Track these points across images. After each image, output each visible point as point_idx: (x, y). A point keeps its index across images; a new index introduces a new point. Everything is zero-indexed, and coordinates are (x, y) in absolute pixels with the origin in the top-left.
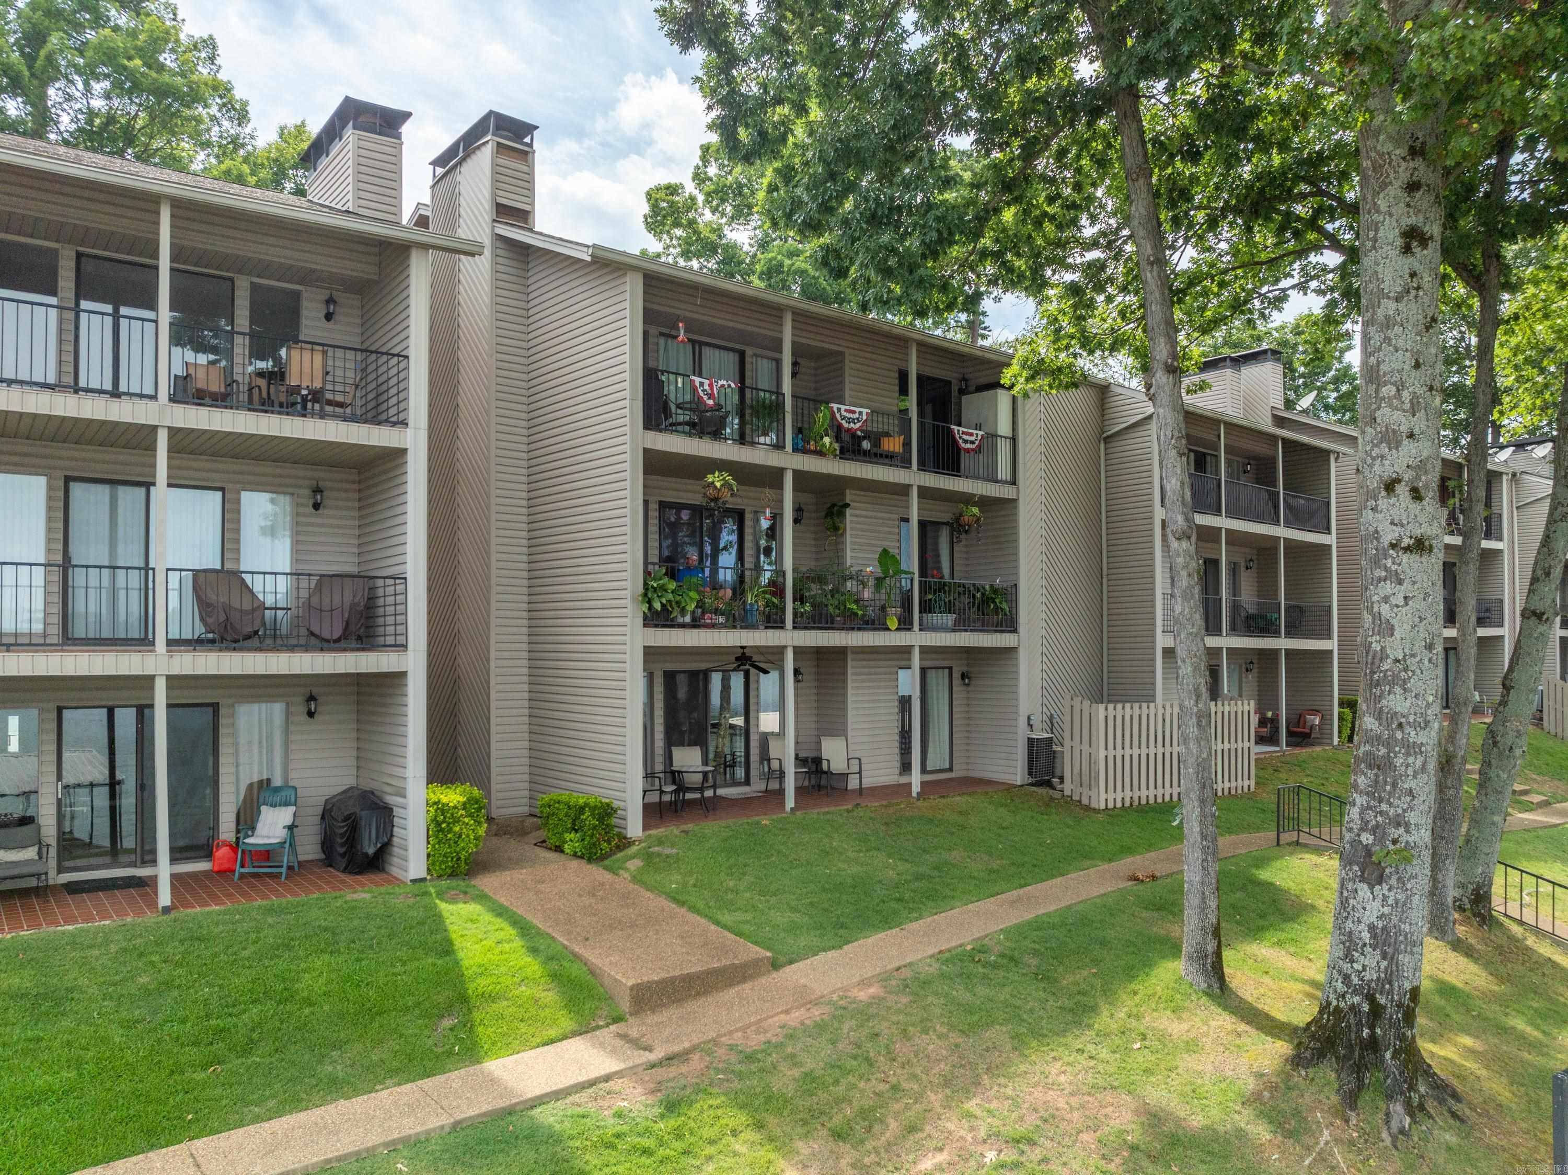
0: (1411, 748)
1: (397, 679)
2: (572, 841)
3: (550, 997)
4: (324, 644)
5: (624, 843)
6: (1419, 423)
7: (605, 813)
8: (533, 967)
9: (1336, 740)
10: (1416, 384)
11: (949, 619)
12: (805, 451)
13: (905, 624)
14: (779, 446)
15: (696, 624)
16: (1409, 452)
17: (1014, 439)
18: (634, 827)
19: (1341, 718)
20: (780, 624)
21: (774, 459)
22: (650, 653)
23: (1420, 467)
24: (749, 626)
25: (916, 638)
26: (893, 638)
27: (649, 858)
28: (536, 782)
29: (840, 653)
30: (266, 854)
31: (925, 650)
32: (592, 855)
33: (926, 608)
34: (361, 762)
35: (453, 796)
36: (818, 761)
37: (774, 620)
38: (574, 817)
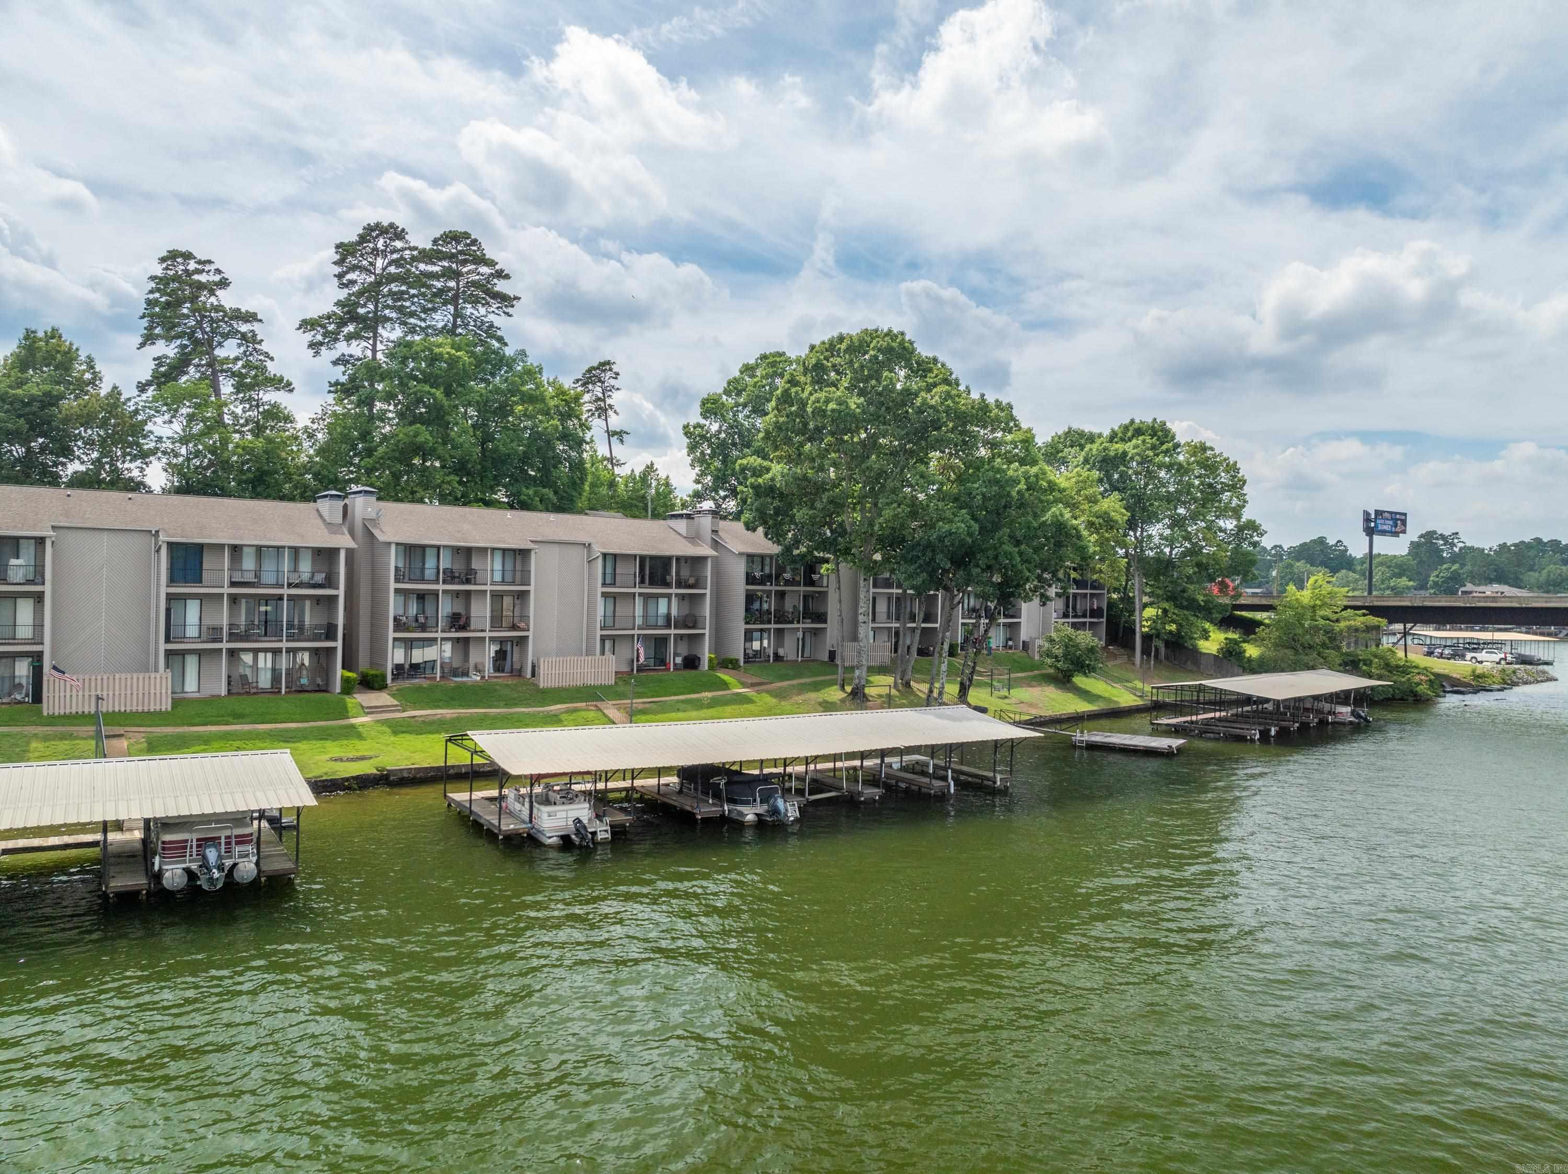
1: (703, 635)
2: (730, 666)
3: (737, 684)
4: (685, 628)
5: (739, 667)
7: (737, 660)
8: (734, 680)
11: (810, 621)
12: (778, 585)
13: (798, 622)
14: (772, 585)
15: (754, 623)
20: (771, 623)
21: (770, 588)
22: (745, 629)
25: (801, 626)
26: (795, 626)
28: (726, 654)
29: (784, 629)
30: (676, 665)
31: (801, 628)
32: (733, 669)
33: (804, 618)
34: (694, 649)
35: (713, 656)
36: (777, 654)
37: (769, 622)
38: (731, 661)
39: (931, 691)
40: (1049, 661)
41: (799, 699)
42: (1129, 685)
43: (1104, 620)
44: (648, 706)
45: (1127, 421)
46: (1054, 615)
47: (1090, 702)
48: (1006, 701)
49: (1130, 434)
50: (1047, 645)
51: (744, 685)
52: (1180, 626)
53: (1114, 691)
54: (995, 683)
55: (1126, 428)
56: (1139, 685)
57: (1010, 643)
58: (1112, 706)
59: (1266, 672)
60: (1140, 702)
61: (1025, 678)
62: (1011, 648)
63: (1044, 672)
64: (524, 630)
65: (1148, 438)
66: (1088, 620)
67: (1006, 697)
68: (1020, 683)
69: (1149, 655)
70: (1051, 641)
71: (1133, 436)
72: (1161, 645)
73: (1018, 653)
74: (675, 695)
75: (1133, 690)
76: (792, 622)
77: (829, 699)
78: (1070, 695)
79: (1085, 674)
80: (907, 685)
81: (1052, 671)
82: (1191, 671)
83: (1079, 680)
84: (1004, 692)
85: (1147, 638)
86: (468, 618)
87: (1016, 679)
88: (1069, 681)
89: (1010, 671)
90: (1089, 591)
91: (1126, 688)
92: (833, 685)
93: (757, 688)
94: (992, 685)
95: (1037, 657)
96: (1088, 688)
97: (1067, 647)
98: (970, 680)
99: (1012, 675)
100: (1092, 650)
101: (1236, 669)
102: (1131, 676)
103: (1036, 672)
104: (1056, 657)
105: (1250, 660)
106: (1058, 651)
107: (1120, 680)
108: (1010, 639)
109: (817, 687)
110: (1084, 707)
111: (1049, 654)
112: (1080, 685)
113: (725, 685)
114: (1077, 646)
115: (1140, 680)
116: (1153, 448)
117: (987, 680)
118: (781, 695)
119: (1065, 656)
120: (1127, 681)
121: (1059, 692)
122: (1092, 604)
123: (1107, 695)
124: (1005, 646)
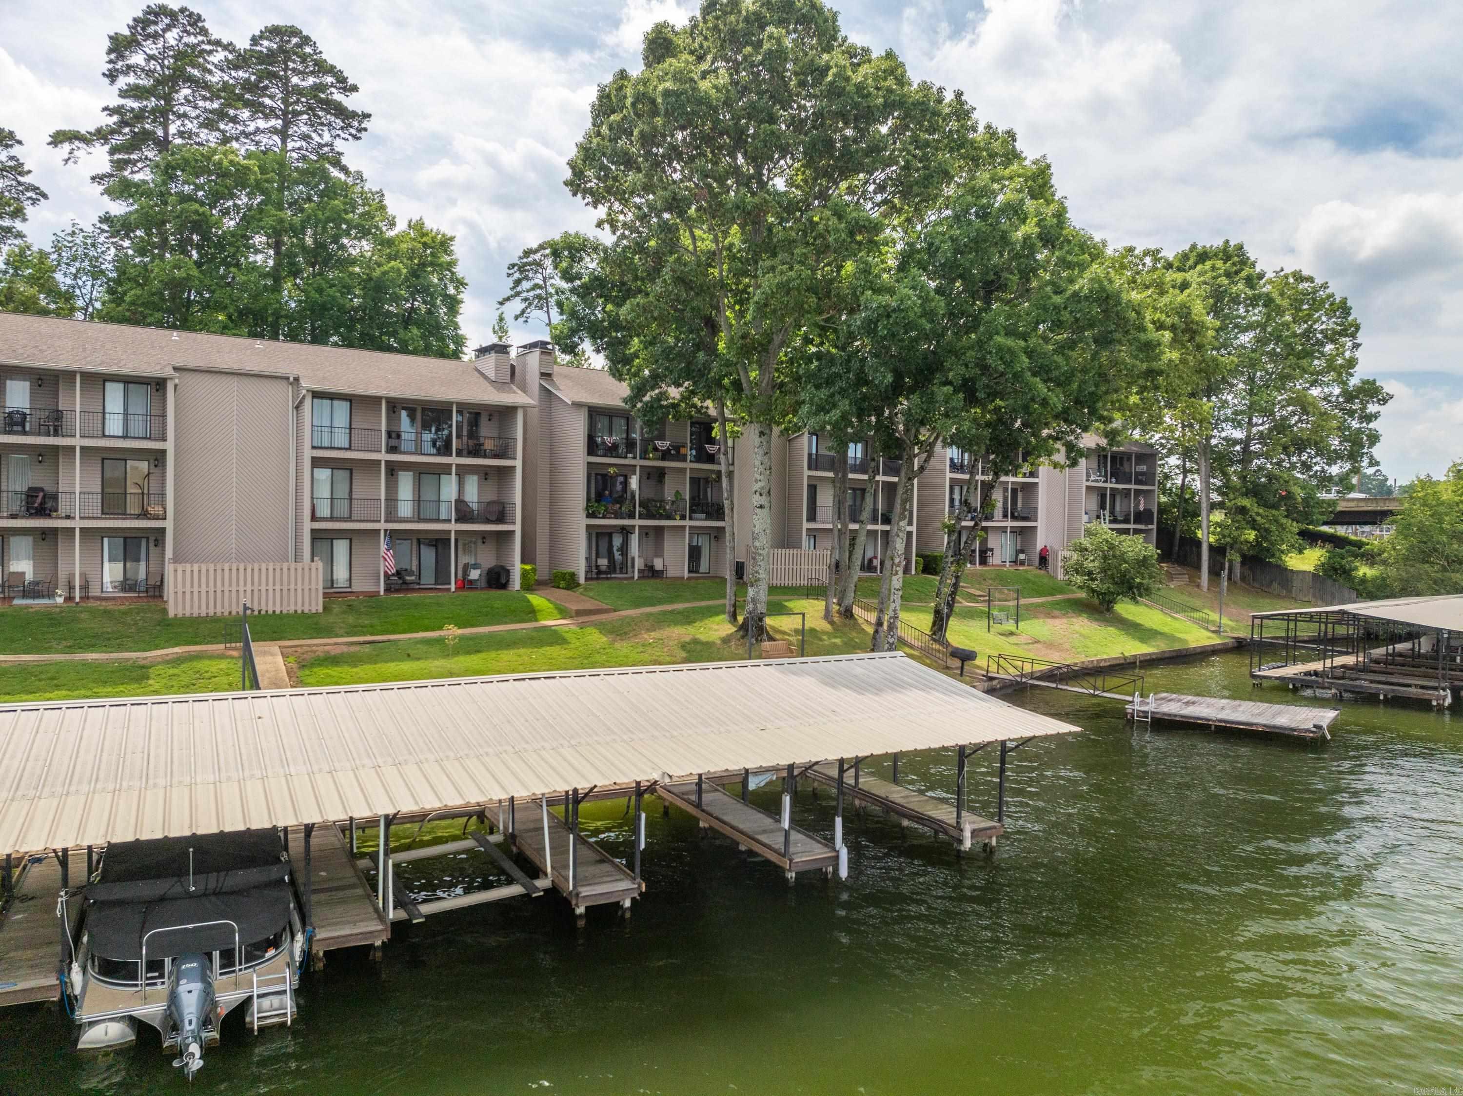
0: (760, 555)
1: (511, 533)
2: (563, 584)
3: (556, 612)
4: (488, 521)
5: (579, 585)
6: (762, 477)
7: (573, 575)
8: (551, 606)
9: (913, 572)
10: (761, 469)
11: (703, 516)
12: (645, 458)
13: (683, 517)
14: (635, 458)
15: (604, 517)
16: (760, 484)
17: (733, 448)
18: (582, 580)
19: (916, 562)
20: (634, 518)
21: (633, 462)
22: (588, 526)
23: (762, 488)
24: (622, 518)
25: (687, 523)
26: (678, 523)
27: (586, 589)
28: (552, 565)
29: (661, 528)
30: (471, 582)
31: (690, 527)
32: (567, 588)
33: (692, 511)
34: (499, 556)
35: (528, 567)
36: (652, 567)
37: (631, 516)
38: (563, 577)
39: (879, 623)
40: (1079, 579)
41: (650, 637)
42: (1196, 615)
43: (1154, 527)
44: (354, 649)
45: (1187, 247)
46: (1085, 518)
47: (1143, 640)
48: (1012, 639)
49: (1191, 262)
50: (1075, 557)
51: (564, 613)
52: (1264, 533)
53: (1176, 625)
54: (995, 612)
55: (1185, 256)
56: (1214, 616)
57: (1022, 557)
58: (1177, 646)
59: (1387, 597)
60: (1216, 641)
61: (1042, 605)
62: (1022, 563)
63: (1071, 596)
64: (156, 518)
65: (1219, 264)
66: (1132, 526)
67: (1012, 634)
68: (1035, 612)
69: (1218, 575)
70: (1083, 550)
71: (1196, 264)
72: (1238, 559)
73: (1031, 571)
74: (427, 629)
75: (1204, 624)
76: (669, 517)
77: (703, 637)
78: (1112, 630)
79: (1134, 599)
80: (848, 613)
81: (1082, 595)
82: (1279, 596)
83: (1125, 608)
84: (1010, 626)
85: (1218, 551)
86: (55, 497)
87: (1028, 607)
88: (1109, 609)
89: (1019, 594)
90: (1133, 487)
91: (1191, 619)
92: (717, 614)
93: (581, 619)
94: (989, 616)
95: (1060, 576)
96: (1138, 620)
97: (1105, 558)
98: (950, 606)
99: (1022, 601)
100: (1143, 562)
101: (1346, 593)
102: (1198, 603)
103: (1059, 597)
104: (1090, 573)
105: (1364, 580)
106: (1093, 564)
107: (1185, 609)
108: (1022, 551)
109: (688, 617)
110: (1134, 648)
111: (1078, 569)
112: (1125, 615)
113: (531, 613)
114: (1122, 558)
115: (1212, 608)
116: (1228, 275)
117: (983, 607)
118: (618, 632)
119: (1104, 570)
120: (1195, 610)
121: (1095, 626)
122: (1137, 505)
123: (1165, 630)
124: (1015, 562)
